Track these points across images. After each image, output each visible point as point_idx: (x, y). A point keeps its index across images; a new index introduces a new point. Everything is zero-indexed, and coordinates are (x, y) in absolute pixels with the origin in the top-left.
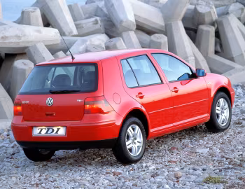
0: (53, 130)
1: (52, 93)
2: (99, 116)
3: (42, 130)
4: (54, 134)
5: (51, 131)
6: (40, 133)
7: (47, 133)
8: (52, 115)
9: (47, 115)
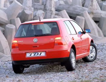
0: (38, 54)
1: (36, 36)
2: (62, 46)
3: (31, 54)
4: (38, 55)
5: (37, 54)
6: (30, 55)
7: (34, 55)
8: (37, 47)
9: (34, 47)
